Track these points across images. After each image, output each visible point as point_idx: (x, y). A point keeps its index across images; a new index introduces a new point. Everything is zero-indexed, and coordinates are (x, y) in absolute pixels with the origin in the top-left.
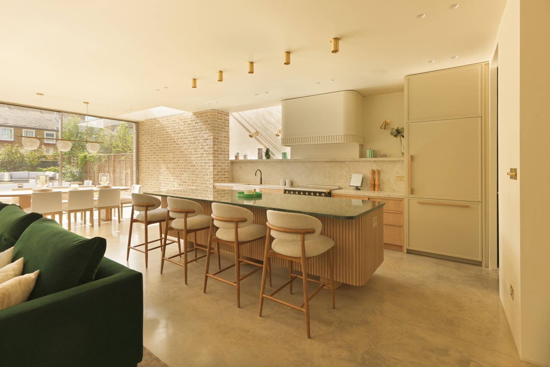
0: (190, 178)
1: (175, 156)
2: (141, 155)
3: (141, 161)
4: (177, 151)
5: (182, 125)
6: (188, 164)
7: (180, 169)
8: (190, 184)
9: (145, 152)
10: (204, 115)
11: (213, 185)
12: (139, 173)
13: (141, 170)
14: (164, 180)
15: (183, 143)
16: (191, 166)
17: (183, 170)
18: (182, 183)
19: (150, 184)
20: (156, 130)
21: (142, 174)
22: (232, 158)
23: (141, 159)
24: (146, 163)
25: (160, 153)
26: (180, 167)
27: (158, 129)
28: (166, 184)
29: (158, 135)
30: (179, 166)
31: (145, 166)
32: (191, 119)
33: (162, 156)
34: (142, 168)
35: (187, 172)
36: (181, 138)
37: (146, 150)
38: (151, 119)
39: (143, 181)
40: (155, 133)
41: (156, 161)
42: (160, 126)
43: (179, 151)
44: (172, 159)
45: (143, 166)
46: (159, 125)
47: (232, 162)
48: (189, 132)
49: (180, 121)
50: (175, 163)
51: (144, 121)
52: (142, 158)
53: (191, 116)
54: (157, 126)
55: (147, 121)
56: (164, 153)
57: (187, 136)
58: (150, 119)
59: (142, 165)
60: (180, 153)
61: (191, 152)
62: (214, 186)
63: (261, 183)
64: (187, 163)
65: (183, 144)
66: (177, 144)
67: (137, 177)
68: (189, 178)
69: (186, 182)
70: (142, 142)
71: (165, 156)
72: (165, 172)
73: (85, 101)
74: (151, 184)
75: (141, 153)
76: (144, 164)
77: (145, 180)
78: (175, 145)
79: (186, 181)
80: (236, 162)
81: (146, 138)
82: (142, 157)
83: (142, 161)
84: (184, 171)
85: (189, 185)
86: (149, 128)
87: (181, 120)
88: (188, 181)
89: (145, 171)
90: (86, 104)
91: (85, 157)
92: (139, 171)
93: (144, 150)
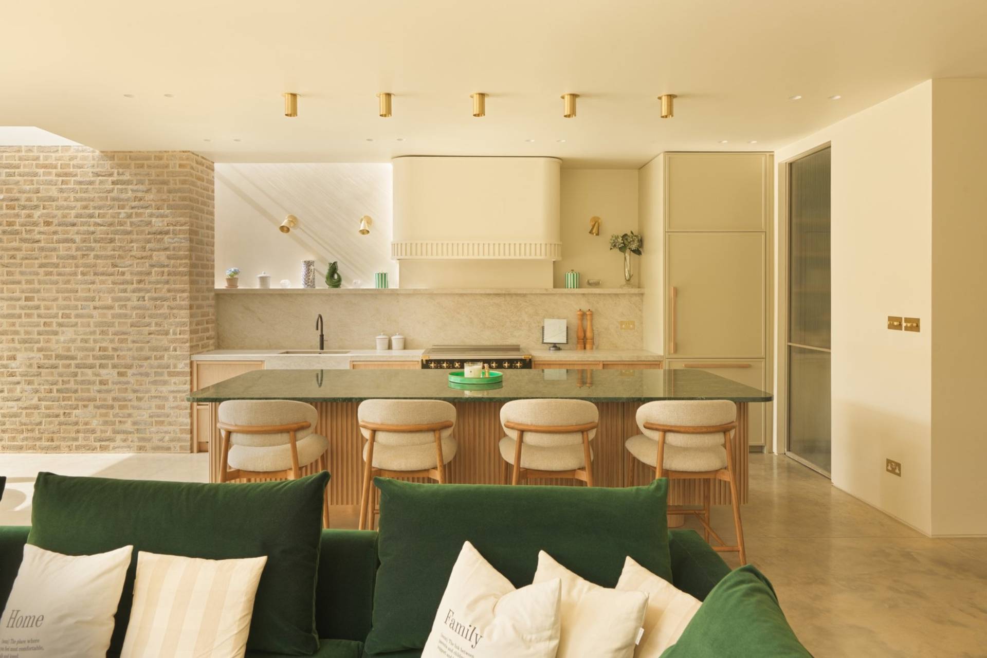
0: (91, 344)
1: (17, 277)
4: (26, 261)
5: (50, 183)
6: (79, 303)
7: (39, 316)
8: (90, 361)
10: (152, 162)
11: (188, 361)
15: (55, 237)
16: (95, 308)
17: (54, 320)
18: (53, 362)
22: (221, 284)
26: (42, 311)
30: (38, 307)
32: (95, 170)
35: (76, 325)
36: (48, 224)
43: (36, 261)
47: (220, 296)
48: (86, 207)
49: (41, 171)
50: (19, 299)
53: (94, 159)
57: (76, 217)
60: (43, 269)
61: (95, 266)
62: (191, 363)
63: (322, 348)
64: (76, 300)
65: (58, 242)
66: (23, 240)
68: (87, 345)
69: (73, 358)
78: (15, 244)
79: (72, 353)
80: (232, 295)
84: (60, 325)
85: (84, 364)
87: (45, 167)
88: (80, 354)
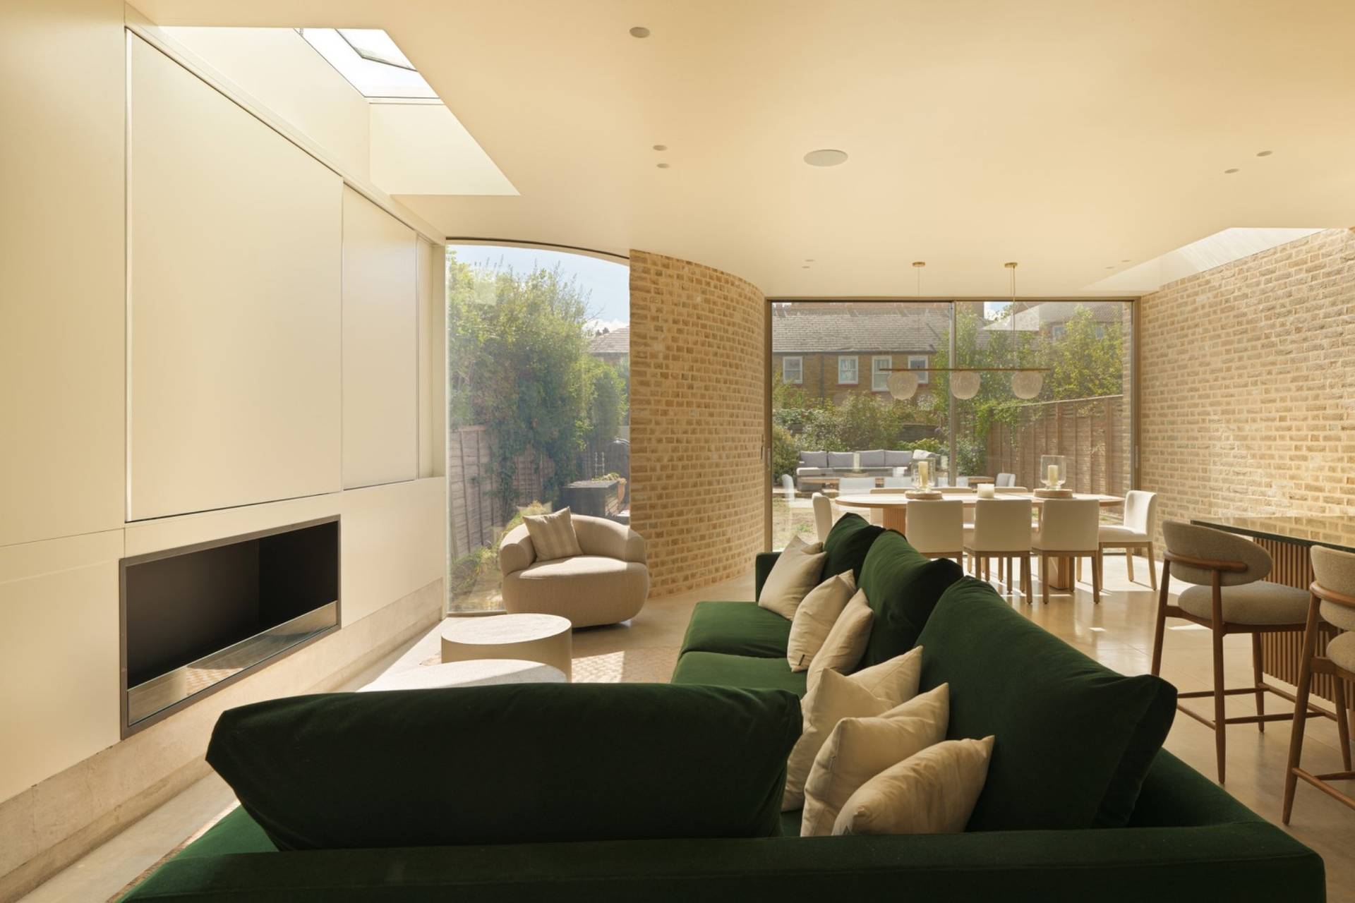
0: (1338, 474)
1: (1273, 395)
2: (1147, 397)
3: (1147, 416)
4: (1282, 376)
5: (1301, 282)
6: (1328, 423)
7: (1291, 439)
8: (1338, 495)
9: (1162, 389)
12: (1143, 456)
13: (1147, 446)
14: (1229, 477)
15: (1305, 345)
16: (1343, 429)
17: (1305, 443)
18: (1303, 492)
19: (1176, 488)
20: (1201, 312)
21: (1152, 457)
23: (1147, 412)
24: (1163, 423)
25: (1211, 388)
26: (1294, 433)
27: (1207, 310)
28: (1236, 492)
29: (1206, 331)
30: (1289, 429)
31: (1160, 431)
32: (1343, 255)
33: (1222, 396)
34: (1150, 439)
35: (1323, 450)
36: (1298, 330)
37: (1164, 383)
38: (1183, 281)
39: (1153, 478)
40: (1197, 326)
41: (1199, 414)
42: (1212, 300)
43: (1289, 375)
44: (1258, 406)
45: (1154, 431)
46: (1210, 295)
48: (1334, 304)
49: (1293, 270)
50: (1274, 420)
51: (1157, 289)
52: (1150, 409)
53: (1342, 241)
54: (1201, 299)
55: (1167, 291)
56: (1227, 387)
57: (1325, 317)
58: (1177, 282)
59: (1150, 428)
60: (1295, 384)
61: (1344, 375)
64: (1325, 418)
65: (1308, 350)
66: (1279, 353)
67: (1137, 466)
68: (1334, 475)
69: (1320, 489)
70: (1152, 357)
71: (1232, 396)
72: (1233, 451)
73: (1009, 262)
74: (1181, 488)
75: (1148, 391)
76: (1156, 428)
77: (1161, 476)
78: (1271, 358)
79: (1320, 484)
81: (1165, 345)
82: (1152, 405)
83: (1151, 418)
84: (1310, 449)
85: (1332, 498)
86: (1175, 311)
87: (1296, 264)
88: (1328, 486)
89: (1160, 449)
90: (1010, 269)
91: (991, 411)
92: (1143, 449)
93: (1158, 383)
